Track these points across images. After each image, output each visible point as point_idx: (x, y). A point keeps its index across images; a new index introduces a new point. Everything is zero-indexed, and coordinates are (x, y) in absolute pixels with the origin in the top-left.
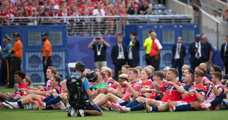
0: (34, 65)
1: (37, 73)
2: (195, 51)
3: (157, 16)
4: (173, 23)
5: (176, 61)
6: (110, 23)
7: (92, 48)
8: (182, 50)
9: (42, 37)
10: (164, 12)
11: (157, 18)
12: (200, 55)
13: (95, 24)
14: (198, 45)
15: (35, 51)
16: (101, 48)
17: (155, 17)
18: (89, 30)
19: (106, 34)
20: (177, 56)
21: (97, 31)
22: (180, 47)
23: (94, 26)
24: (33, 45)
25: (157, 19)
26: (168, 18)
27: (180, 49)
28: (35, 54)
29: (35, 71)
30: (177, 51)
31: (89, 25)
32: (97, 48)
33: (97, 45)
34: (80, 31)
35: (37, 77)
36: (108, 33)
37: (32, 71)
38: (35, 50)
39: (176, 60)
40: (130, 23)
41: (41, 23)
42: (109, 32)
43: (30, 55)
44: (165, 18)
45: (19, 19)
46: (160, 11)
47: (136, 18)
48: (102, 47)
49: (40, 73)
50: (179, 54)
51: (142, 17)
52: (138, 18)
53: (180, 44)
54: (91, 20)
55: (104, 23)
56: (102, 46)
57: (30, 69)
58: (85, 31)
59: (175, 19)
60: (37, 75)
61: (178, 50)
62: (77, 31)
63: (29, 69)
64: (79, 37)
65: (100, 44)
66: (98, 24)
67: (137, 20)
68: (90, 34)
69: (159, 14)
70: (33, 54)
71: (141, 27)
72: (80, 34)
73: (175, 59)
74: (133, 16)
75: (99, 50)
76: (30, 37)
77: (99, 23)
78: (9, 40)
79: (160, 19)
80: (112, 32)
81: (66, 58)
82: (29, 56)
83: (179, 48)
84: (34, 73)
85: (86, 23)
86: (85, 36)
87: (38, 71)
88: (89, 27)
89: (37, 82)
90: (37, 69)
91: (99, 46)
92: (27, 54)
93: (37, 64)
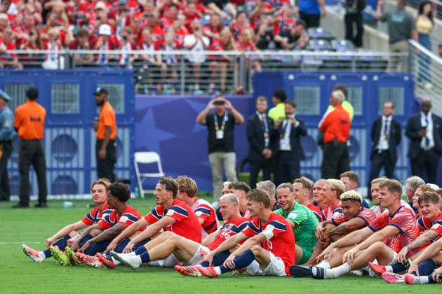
0: (62, 155)
1: (68, 173)
2: (420, 133)
3: (317, 53)
4: (354, 70)
5: (381, 154)
6: (220, 67)
7: (204, 122)
8: (394, 131)
9: (97, 98)
10: (331, 44)
11: (317, 58)
12: (432, 143)
13: (189, 69)
14: (427, 121)
15: (65, 127)
16: (224, 123)
17: (314, 56)
18: (175, 81)
19: (210, 91)
20: (383, 145)
21: (193, 84)
22: (389, 124)
23: (186, 72)
24: (62, 112)
25: (319, 59)
26: (340, 58)
27: (389, 128)
28: (65, 131)
29: (65, 169)
30: (382, 133)
31: (174, 69)
32: (216, 123)
33: (215, 118)
34: (155, 84)
35: (68, 182)
36: (215, 89)
37: (58, 169)
38: (65, 123)
39: (380, 152)
40: (263, 67)
41: (74, 63)
42: (218, 87)
43: (55, 133)
44: (334, 58)
45: (27, 55)
46: (321, 42)
47: (273, 58)
48: (227, 122)
49: (74, 175)
50: (386, 139)
51: (287, 56)
52: (278, 58)
53: (390, 119)
54: (179, 61)
55: (207, 66)
56: (226, 118)
57: (55, 165)
58: (166, 83)
59: (357, 62)
60: (69, 178)
61: (385, 132)
62: (148, 83)
63: (51, 164)
64: (154, 96)
65: (221, 114)
66: (195, 70)
67: (277, 61)
68: (178, 90)
69: (322, 49)
70: (61, 132)
71: (291, 77)
72: (156, 89)
73: (378, 150)
74: (267, 52)
75: (220, 129)
76: (55, 95)
77: (196, 66)
78: (6, 100)
79: (325, 61)
80: (223, 87)
81: (132, 142)
82: (52, 136)
83: (386, 127)
84: (61, 173)
85: (168, 66)
86: (167, 94)
87: (72, 169)
88: (175, 75)
89: (68, 193)
90: (68, 165)
91: (220, 119)
92: (48, 132)
93: (68, 155)
